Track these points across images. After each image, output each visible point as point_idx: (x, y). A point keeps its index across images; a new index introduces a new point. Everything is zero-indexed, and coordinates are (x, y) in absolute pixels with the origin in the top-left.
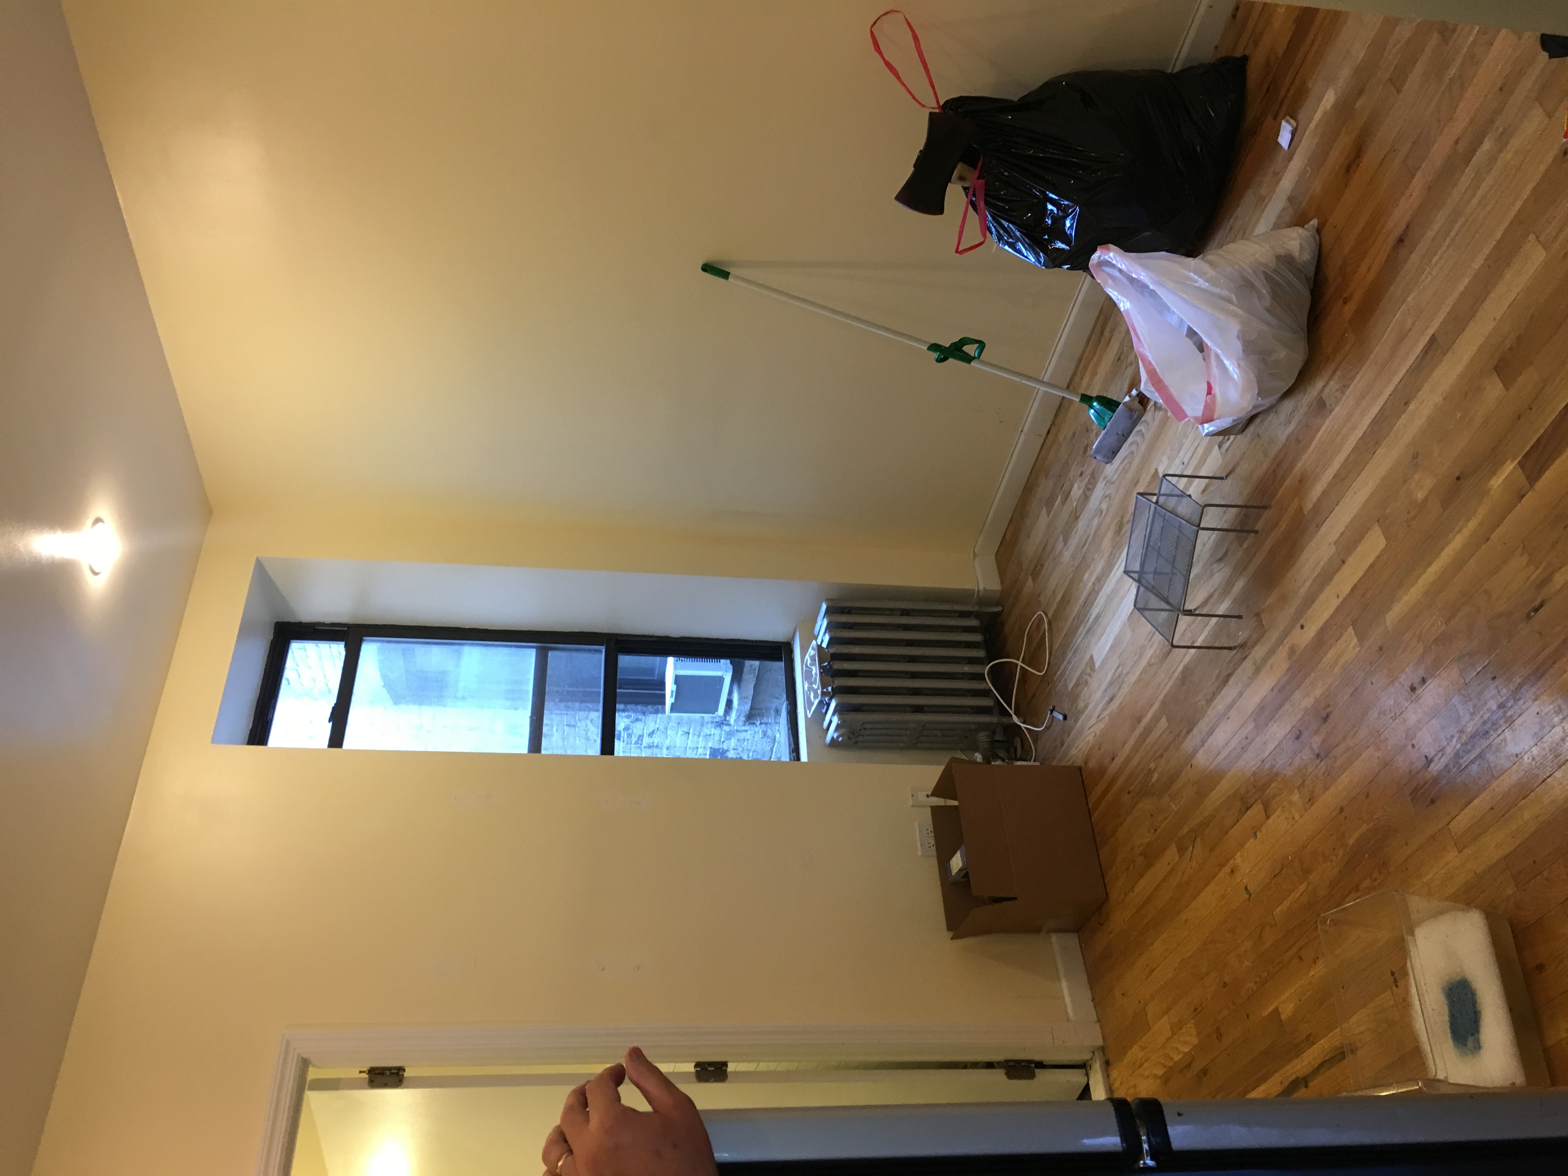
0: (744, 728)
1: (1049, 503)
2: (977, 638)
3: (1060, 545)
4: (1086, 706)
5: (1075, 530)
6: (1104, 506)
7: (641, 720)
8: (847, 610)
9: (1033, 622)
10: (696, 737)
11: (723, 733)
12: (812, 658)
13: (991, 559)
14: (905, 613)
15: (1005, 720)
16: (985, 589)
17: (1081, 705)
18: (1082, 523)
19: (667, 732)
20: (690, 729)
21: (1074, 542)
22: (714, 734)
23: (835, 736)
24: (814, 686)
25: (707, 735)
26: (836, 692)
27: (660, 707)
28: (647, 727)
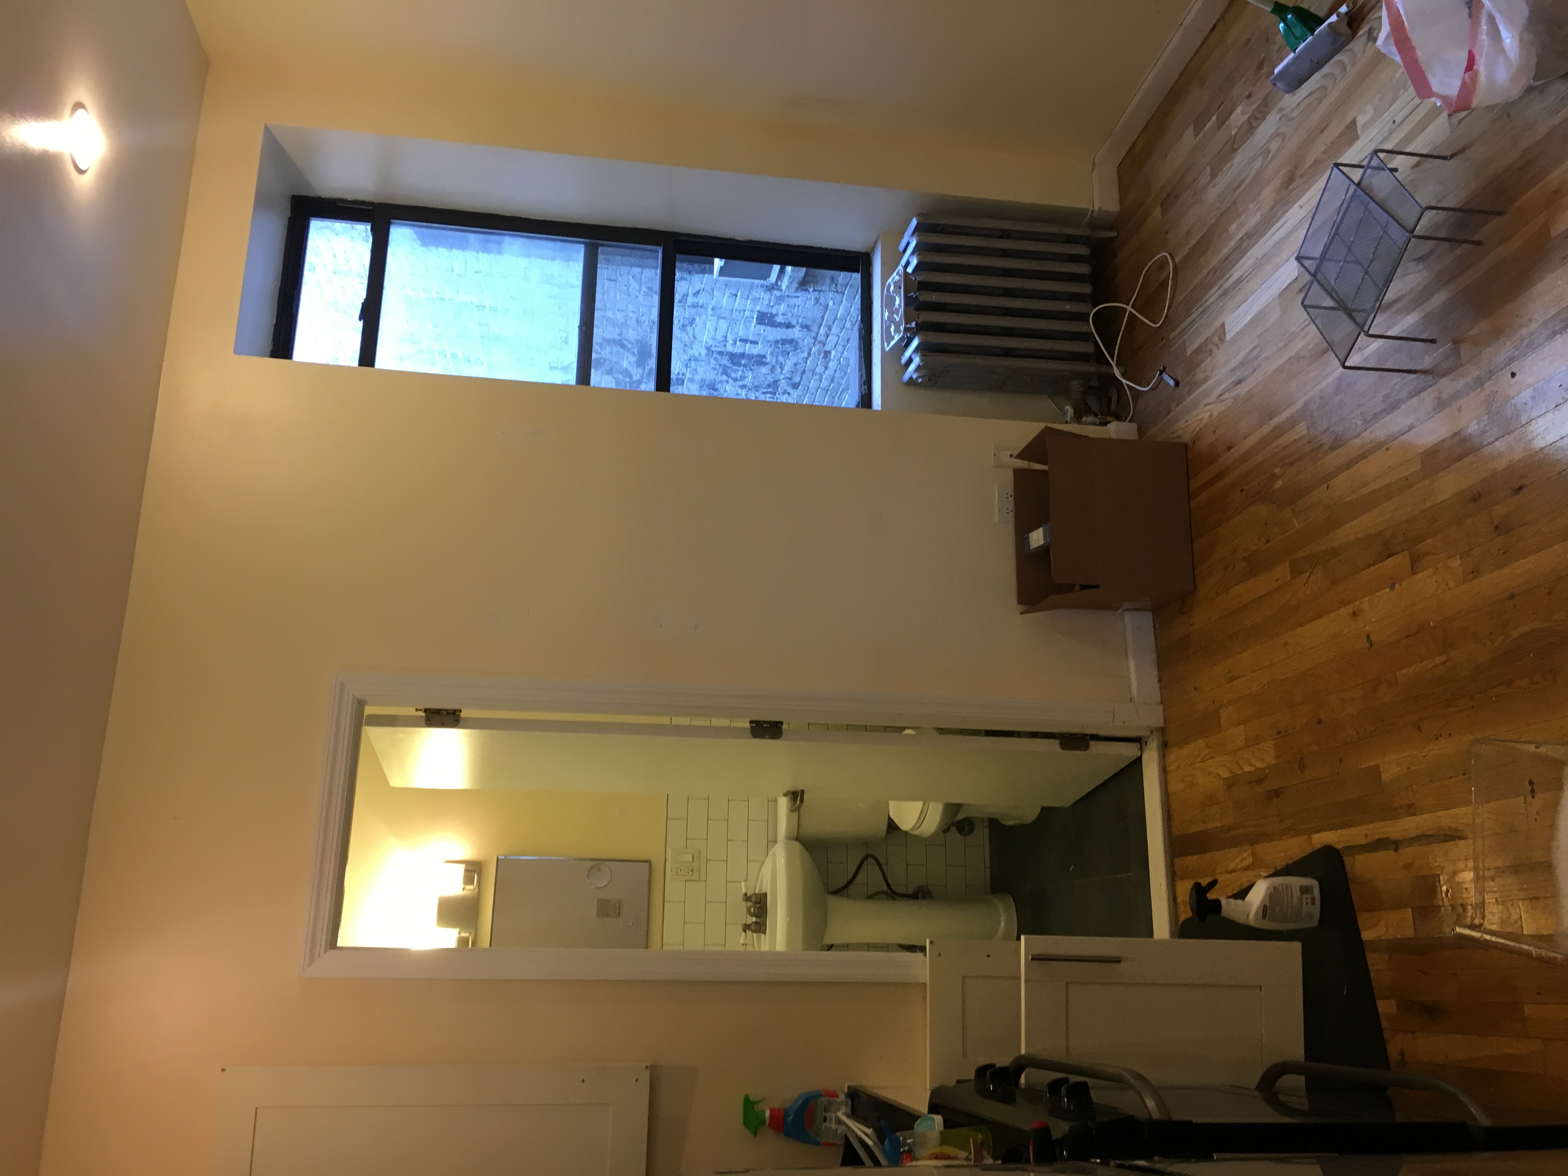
0: (796, 294)
1: (1199, 123)
2: (1084, 269)
3: (1205, 178)
4: (1206, 380)
5: (1228, 165)
6: (1274, 146)
7: (686, 279)
8: (939, 228)
9: (1156, 261)
10: (743, 300)
11: (773, 298)
12: (896, 284)
13: (1111, 171)
14: (1005, 235)
15: (1104, 369)
16: (1100, 209)
17: (1200, 376)
18: (1239, 160)
19: (713, 292)
20: (738, 291)
21: (1224, 180)
22: (763, 298)
23: (915, 376)
24: (895, 316)
25: (755, 299)
26: (922, 328)
27: (707, 266)
28: (693, 287)
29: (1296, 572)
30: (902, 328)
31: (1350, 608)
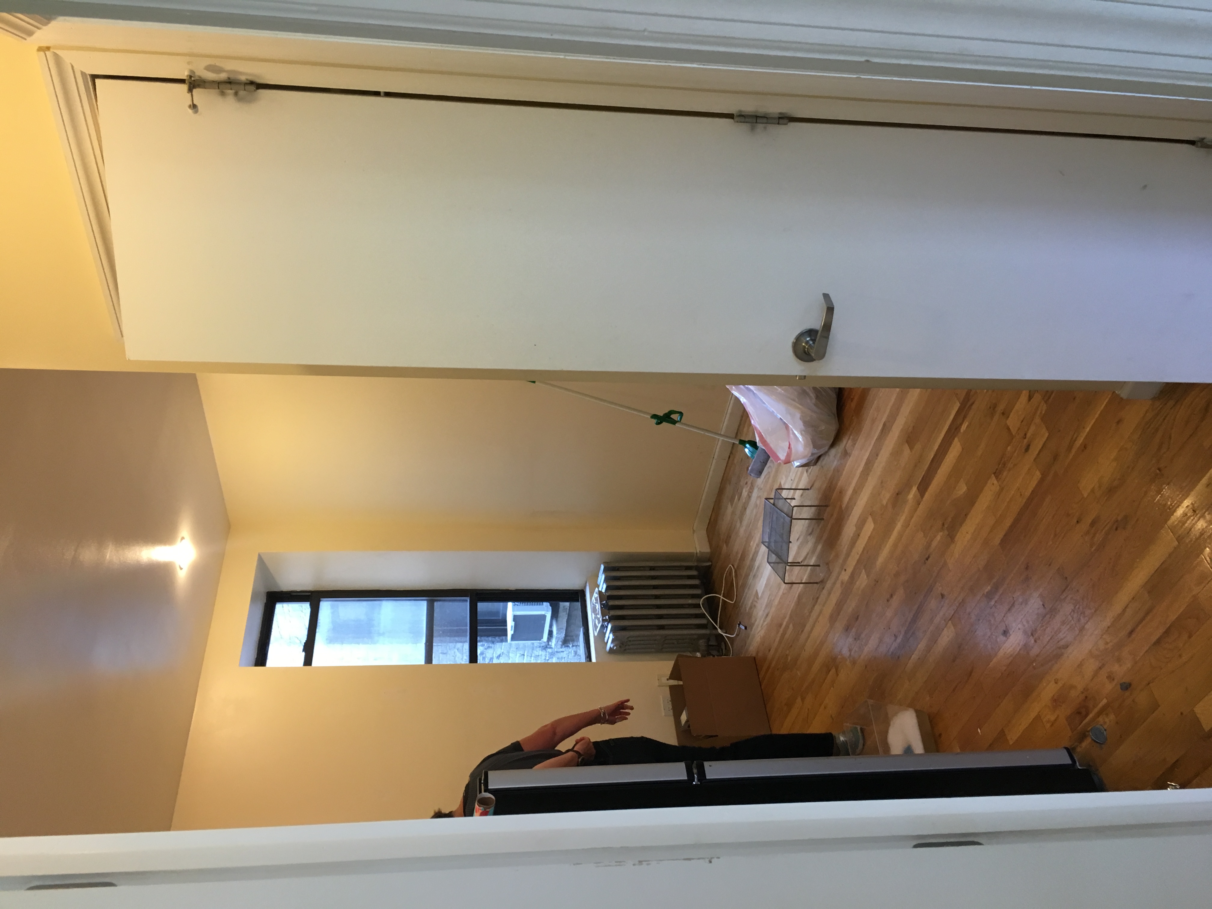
0: (561, 650)
1: (732, 500)
2: (696, 582)
3: (738, 524)
4: (756, 620)
5: (745, 516)
6: (758, 502)
7: (491, 647)
8: (617, 568)
9: (727, 571)
10: (529, 657)
11: (547, 654)
12: (596, 599)
13: (704, 532)
14: (652, 568)
15: (714, 632)
16: (700, 551)
17: (753, 620)
18: (748, 512)
19: (509, 655)
20: (525, 652)
21: (745, 523)
22: (541, 655)
23: (612, 646)
24: (598, 616)
25: (536, 656)
26: (612, 619)
27: (504, 637)
28: (496, 652)
29: (803, 699)
30: (601, 619)
31: (823, 707)
